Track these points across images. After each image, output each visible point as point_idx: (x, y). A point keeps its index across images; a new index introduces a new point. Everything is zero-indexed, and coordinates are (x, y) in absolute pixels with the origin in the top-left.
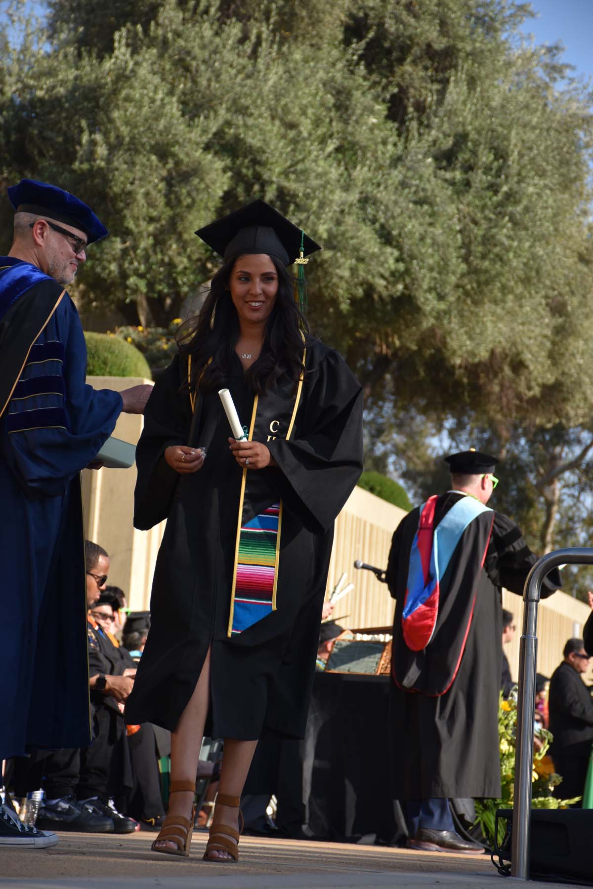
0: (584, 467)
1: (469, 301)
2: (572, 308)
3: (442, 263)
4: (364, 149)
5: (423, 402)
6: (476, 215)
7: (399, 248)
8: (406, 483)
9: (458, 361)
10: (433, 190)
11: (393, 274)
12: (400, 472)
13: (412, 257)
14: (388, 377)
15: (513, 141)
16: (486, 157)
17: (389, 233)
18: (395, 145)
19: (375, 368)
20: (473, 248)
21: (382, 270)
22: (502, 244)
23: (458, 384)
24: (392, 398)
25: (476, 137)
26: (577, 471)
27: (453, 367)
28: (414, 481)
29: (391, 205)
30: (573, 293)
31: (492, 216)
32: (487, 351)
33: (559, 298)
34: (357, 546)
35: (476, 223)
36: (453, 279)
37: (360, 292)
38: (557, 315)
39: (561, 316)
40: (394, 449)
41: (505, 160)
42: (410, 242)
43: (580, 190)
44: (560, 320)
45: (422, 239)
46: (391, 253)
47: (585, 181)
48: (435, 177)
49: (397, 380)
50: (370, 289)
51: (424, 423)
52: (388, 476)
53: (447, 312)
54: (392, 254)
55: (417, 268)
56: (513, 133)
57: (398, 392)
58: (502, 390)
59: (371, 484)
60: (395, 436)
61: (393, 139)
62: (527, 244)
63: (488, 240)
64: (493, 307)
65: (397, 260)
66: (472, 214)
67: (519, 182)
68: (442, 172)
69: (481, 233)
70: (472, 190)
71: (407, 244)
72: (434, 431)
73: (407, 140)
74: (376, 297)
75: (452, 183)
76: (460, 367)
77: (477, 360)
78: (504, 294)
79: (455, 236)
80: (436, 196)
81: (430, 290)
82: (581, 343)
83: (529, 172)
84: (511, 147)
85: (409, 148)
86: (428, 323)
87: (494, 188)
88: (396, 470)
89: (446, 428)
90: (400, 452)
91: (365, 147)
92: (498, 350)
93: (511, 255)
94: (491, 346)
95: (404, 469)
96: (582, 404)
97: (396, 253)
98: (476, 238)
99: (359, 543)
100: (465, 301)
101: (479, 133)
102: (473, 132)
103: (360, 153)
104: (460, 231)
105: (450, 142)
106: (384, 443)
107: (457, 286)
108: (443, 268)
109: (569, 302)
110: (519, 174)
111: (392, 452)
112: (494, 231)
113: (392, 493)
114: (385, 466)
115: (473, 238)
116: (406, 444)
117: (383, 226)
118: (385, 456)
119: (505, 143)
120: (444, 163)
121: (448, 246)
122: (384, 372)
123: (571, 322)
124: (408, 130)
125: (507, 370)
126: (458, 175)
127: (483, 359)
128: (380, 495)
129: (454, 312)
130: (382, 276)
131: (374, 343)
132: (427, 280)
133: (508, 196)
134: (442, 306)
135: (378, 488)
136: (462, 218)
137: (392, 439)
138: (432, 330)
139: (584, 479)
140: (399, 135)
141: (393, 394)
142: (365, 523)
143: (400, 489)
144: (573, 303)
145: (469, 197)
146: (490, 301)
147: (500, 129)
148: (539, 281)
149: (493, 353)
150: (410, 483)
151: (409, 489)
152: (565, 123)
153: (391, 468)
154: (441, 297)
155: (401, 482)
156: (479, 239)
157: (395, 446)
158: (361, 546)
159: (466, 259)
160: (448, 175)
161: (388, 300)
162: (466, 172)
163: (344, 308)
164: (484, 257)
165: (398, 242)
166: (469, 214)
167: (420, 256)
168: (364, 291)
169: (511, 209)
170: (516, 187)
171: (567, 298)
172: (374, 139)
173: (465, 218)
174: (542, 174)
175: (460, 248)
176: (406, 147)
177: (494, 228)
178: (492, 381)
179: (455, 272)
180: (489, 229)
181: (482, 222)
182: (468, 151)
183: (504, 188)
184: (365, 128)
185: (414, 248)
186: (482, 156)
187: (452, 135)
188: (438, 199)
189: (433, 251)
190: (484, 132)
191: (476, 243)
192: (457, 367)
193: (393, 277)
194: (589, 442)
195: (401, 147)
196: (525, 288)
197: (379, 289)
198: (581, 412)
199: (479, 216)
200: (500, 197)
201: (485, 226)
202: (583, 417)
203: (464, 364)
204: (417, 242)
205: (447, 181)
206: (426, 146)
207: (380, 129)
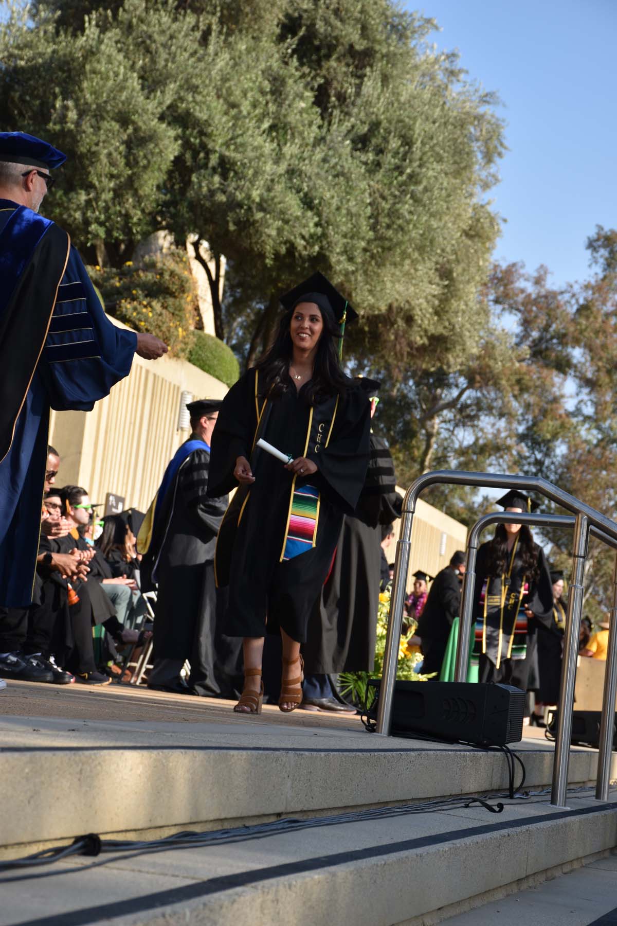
0: (459, 406)
1: (373, 263)
2: (458, 275)
3: (354, 230)
6: (384, 191)
7: (319, 214)
9: (362, 313)
10: (349, 169)
11: (312, 236)
13: (329, 223)
15: (417, 131)
16: (394, 143)
17: (312, 201)
18: (320, 127)
20: (381, 219)
21: (303, 232)
22: (404, 217)
23: (362, 331)
25: (387, 125)
26: (453, 410)
29: (313, 177)
30: (458, 261)
31: (397, 193)
32: (386, 305)
33: (447, 266)
35: (384, 198)
36: (363, 244)
37: (283, 250)
38: (444, 279)
39: (447, 279)
41: (410, 148)
42: (328, 211)
43: (469, 176)
44: (447, 283)
45: (338, 209)
46: (311, 219)
47: (473, 170)
48: (352, 156)
50: (292, 248)
53: (354, 272)
55: (332, 233)
56: (417, 125)
58: (396, 338)
61: (319, 121)
62: (425, 218)
63: (393, 214)
64: (393, 270)
65: (317, 225)
66: (381, 190)
67: (420, 166)
68: (358, 153)
69: (388, 206)
70: (382, 171)
71: (326, 211)
73: (330, 124)
74: (297, 254)
75: (365, 163)
76: (363, 317)
77: (377, 312)
78: (403, 259)
79: (366, 208)
80: (352, 173)
81: (342, 253)
82: (462, 303)
83: (429, 158)
84: (416, 136)
85: (331, 131)
86: (339, 279)
87: (399, 169)
91: (295, 128)
92: (395, 305)
93: (411, 226)
94: (389, 302)
96: (461, 354)
97: (316, 219)
98: (383, 211)
100: (370, 263)
101: (390, 122)
102: (385, 121)
103: (289, 132)
104: (370, 204)
105: (366, 128)
107: (365, 250)
108: (355, 234)
109: (455, 269)
110: (421, 159)
112: (398, 206)
115: (380, 211)
117: (306, 195)
119: (411, 132)
120: (360, 146)
121: (360, 215)
123: (455, 285)
124: (331, 116)
125: (401, 323)
126: (371, 156)
127: (382, 312)
129: (360, 272)
130: (303, 237)
132: (340, 245)
133: (411, 176)
134: (351, 267)
136: (372, 193)
138: (341, 285)
139: (458, 417)
140: (323, 118)
144: (457, 271)
145: (379, 176)
146: (391, 264)
147: (407, 120)
148: (432, 249)
149: (390, 307)
152: (460, 120)
154: (351, 259)
156: (386, 211)
159: (373, 228)
160: (363, 156)
161: (306, 258)
162: (377, 154)
163: (269, 262)
164: (388, 227)
165: (318, 209)
166: (378, 190)
167: (335, 223)
168: (287, 249)
169: (412, 188)
170: (418, 170)
171: (453, 265)
172: (302, 121)
173: (374, 193)
174: (440, 160)
175: (370, 218)
176: (329, 130)
177: (398, 203)
178: (388, 331)
179: (363, 239)
180: (394, 204)
181: (389, 197)
182: (380, 136)
183: (409, 171)
184: (295, 111)
185: (331, 216)
186: (391, 142)
187: (368, 122)
188: (353, 176)
189: (347, 219)
190: (394, 122)
191: (383, 215)
192: (360, 317)
193: (312, 239)
194: (465, 386)
195: (324, 130)
196: (420, 254)
197: (300, 248)
198: (459, 360)
199: (386, 193)
200: (404, 177)
201: (391, 202)
202: (460, 365)
203: (366, 314)
204: (334, 211)
205: (361, 161)
206: (345, 130)
207: (308, 113)
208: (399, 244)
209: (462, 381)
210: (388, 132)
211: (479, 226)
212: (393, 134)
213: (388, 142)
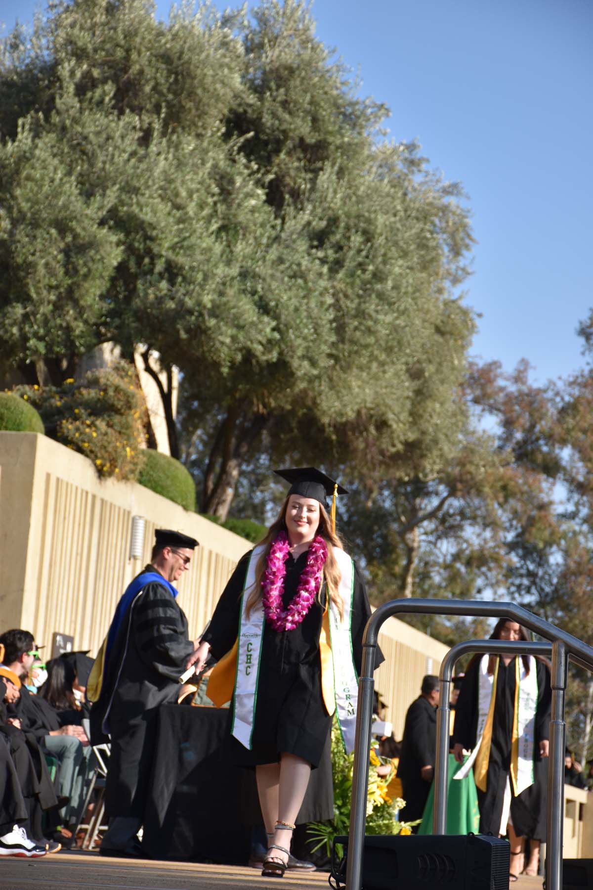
0: (441, 516)
1: (338, 367)
2: (429, 374)
4: (245, 229)
6: (347, 290)
7: (276, 317)
9: (327, 420)
10: (306, 267)
11: (270, 341)
13: (288, 327)
14: (265, 433)
15: (379, 227)
16: (356, 239)
17: (267, 304)
18: (273, 227)
19: (253, 425)
21: (260, 338)
22: (370, 316)
23: (328, 441)
24: (268, 451)
25: (346, 220)
26: (435, 521)
27: (323, 425)
29: (268, 279)
30: (430, 362)
31: (361, 292)
32: (354, 411)
33: (418, 366)
36: (325, 348)
37: (239, 357)
38: (416, 380)
39: (419, 381)
40: (271, 497)
41: (373, 244)
42: (286, 313)
43: (436, 270)
44: (419, 384)
45: (297, 310)
46: (268, 323)
48: (309, 254)
49: (274, 436)
50: (249, 355)
53: (318, 377)
55: (293, 337)
56: (378, 218)
57: (273, 447)
58: (367, 446)
59: (247, 530)
61: (272, 220)
63: (360, 314)
64: (359, 372)
65: (273, 329)
66: (344, 289)
67: (384, 263)
68: (314, 251)
69: (353, 306)
70: (344, 270)
71: (283, 314)
73: (284, 221)
74: (254, 362)
75: (323, 261)
76: (329, 425)
77: (344, 420)
78: (370, 361)
79: (328, 309)
80: (309, 271)
81: (304, 357)
82: (438, 405)
83: (393, 253)
84: (379, 231)
85: (286, 229)
86: (302, 385)
87: (361, 266)
91: (246, 227)
92: (364, 411)
93: (379, 327)
94: (358, 407)
96: (438, 460)
97: (273, 323)
98: (349, 311)
100: (334, 368)
101: (348, 215)
102: (343, 216)
103: (241, 232)
104: (333, 305)
105: (323, 224)
107: (329, 356)
109: (426, 369)
110: (385, 255)
112: (364, 306)
115: (346, 312)
117: (261, 298)
118: (263, 503)
119: (373, 227)
120: (315, 243)
121: (321, 318)
122: (261, 429)
123: (428, 387)
124: (285, 214)
125: (372, 430)
126: (330, 254)
127: (350, 419)
129: (325, 378)
130: (260, 343)
131: (252, 403)
132: (301, 348)
133: (375, 274)
134: (314, 371)
135: (253, 535)
136: (336, 293)
138: (305, 391)
139: (441, 528)
140: (277, 218)
141: (269, 447)
144: (430, 370)
145: (340, 275)
146: (356, 368)
147: (366, 214)
148: (400, 350)
149: (359, 413)
152: (423, 211)
154: (313, 363)
156: (352, 312)
159: (337, 332)
160: (320, 254)
161: (266, 365)
162: (337, 252)
163: (225, 370)
164: (356, 329)
165: (275, 312)
166: (341, 289)
167: (295, 326)
168: (243, 356)
169: (378, 286)
170: (381, 266)
171: (424, 365)
172: (254, 220)
173: (338, 293)
174: (405, 254)
175: (334, 320)
176: (282, 229)
177: (365, 302)
178: (357, 438)
179: (326, 342)
180: (359, 304)
181: (353, 297)
182: (339, 232)
183: (371, 268)
184: (246, 210)
185: (289, 318)
186: (353, 238)
187: (325, 218)
188: (311, 274)
189: (308, 322)
190: (353, 217)
191: (349, 316)
192: (326, 426)
193: (270, 344)
194: (445, 494)
195: (279, 228)
196: (388, 355)
197: (258, 354)
198: (437, 467)
199: (350, 292)
200: (368, 276)
201: (357, 301)
202: (438, 472)
203: (332, 422)
204: (292, 313)
205: (319, 259)
206: (299, 227)
207: (259, 212)
208: (366, 346)
209: (442, 489)
210: (348, 228)
211: (451, 322)
212: (353, 231)
213: (349, 238)
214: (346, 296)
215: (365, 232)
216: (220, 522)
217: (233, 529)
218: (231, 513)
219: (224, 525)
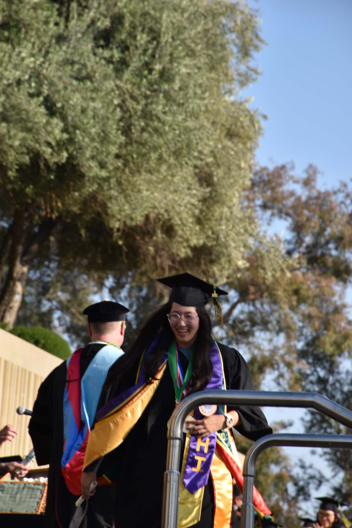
0: (231, 322)
1: (127, 171)
2: (219, 179)
3: (102, 134)
4: (28, 27)
5: (85, 262)
6: (134, 91)
7: (64, 118)
8: (70, 337)
9: (117, 225)
10: (92, 67)
11: (58, 143)
12: (64, 328)
13: (75, 127)
14: (52, 239)
15: (164, 24)
16: (142, 38)
17: (54, 104)
18: (57, 24)
19: (40, 230)
20: (134, 121)
21: (50, 139)
22: (159, 119)
23: (116, 246)
24: (57, 258)
25: (131, 19)
26: (225, 327)
27: (112, 229)
28: (78, 335)
29: (55, 80)
30: (218, 165)
31: (148, 93)
32: (142, 216)
33: (206, 169)
34: (22, 395)
36: (114, 150)
37: (27, 159)
38: (205, 184)
39: (208, 186)
40: (59, 306)
41: (158, 43)
42: (73, 114)
43: (225, 71)
44: (208, 190)
45: (84, 111)
46: (57, 123)
47: (230, 64)
48: (95, 54)
49: (61, 243)
50: (36, 156)
51: (86, 281)
52: (54, 331)
53: (107, 179)
54: (57, 125)
55: (81, 138)
56: (164, 16)
57: (62, 254)
58: (156, 251)
59: (36, 337)
60: (59, 294)
61: (55, 18)
62: (180, 118)
63: (147, 115)
64: (149, 176)
65: (65, 130)
66: (130, 90)
67: (171, 61)
68: (100, 50)
69: (140, 107)
70: (130, 68)
71: (71, 115)
72: (95, 289)
73: (67, 19)
74: (42, 165)
75: (109, 61)
76: (118, 230)
77: (134, 223)
78: (160, 165)
79: (115, 110)
80: (95, 72)
82: (226, 209)
83: (180, 52)
84: (163, 29)
85: (70, 28)
86: (91, 188)
87: (148, 66)
88: (61, 325)
89: (106, 287)
90: (64, 308)
91: (29, 25)
92: (152, 216)
93: (167, 128)
94: (146, 212)
95: (68, 324)
96: (227, 266)
97: (61, 125)
98: (136, 113)
99: (24, 392)
100: (123, 170)
101: (133, 14)
102: (128, 15)
103: (23, 30)
104: (119, 106)
105: (107, 23)
106: (49, 300)
107: (118, 156)
108: (104, 139)
109: (215, 173)
110: (171, 54)
111: (57, 309)
112: (154, 106)
113: (55, 346)
114: (50, 322)
115: (133, 113)
116: (69, 301)
117: (47, 99)
118: (50, 311)
119: (158, 26)
120: (102, 42)
121: (108, 118)
122: (49, 234)
123: (216, 191)
124: (68, 11)
125: (160, 236)
126: (117, 55)
127: (139, 223)
128: (44, 347)
129: (113, 181)
130: (49, 144)
131: (39, 208)
132: (90, 149)
133: (162, 73)
134: (104, 174)
135: (43, 341)
136: (122, 94)
137: (58, 297)
138: (93, 197)
139: (231, 333)
140: (60, 15)
141: (57, 255)
142: (30, 373)
143: (64, 342)
144: (218, 174)
145: (127, 75)
146: (145, 171)
147: (152, 12)
148: (189, 153)
149: (147, 217)
150: (74, 337)
151: (72, 342)
152: (211, 10)
153: (56, 323)
154: (102, 165)
155: (66, 337)
156: (139, 113)
157: (60, 302)
158: (25, 395)
159: (126, 131)
160: (107, 54)
161: (54, 167)
162: (123, 51)
163: (11, 174)
164: (143, 130)
165: (61, 113)
166: (127, 89)
167: (82, 127)
168: (31, 159)
169: (166, 87)
170: (168, 66)
171: (213, 169)
172: (37, 18)
173: (124, 94)
174: (192, 53)
175: (121, 120)
176: (66, 27)
177: (151, 103)
178: (147, 243)
179: (114, 143)
180: (146, 105)
181: (140, 98)
182: (125, 31)
183: (158, 67)
184: (28, 7)
185: (76, 119)
186: (139, 37)
187: (109, 16)
188: (97, 75)
189: (95, 122)
190: (138, 15)
191: (136, 117)
192: (115, 230)
193: (58, 146)
194: (235, 300)
195: (62, 26)
196: (177, 159)
197: (47, 156)
198: (226, 273)
199: (137, 92)
200: (155, 76)
201: (143, 102)
202: (228, 278)
203: (122, 227)
204: (79, 114)
205: (105, 59)
206: (84, 26)
207: (42, 9)
208: (155, 148)
209: (233, 295)
210: (134, 27)
211: (239, 124)
212: (140, 29)
213: (135, 37)
214: (133, 97)
215: (151, 30)
216: (8, 329)
217: (21, 335)
218: (19, 321)
219: (12, 332)
